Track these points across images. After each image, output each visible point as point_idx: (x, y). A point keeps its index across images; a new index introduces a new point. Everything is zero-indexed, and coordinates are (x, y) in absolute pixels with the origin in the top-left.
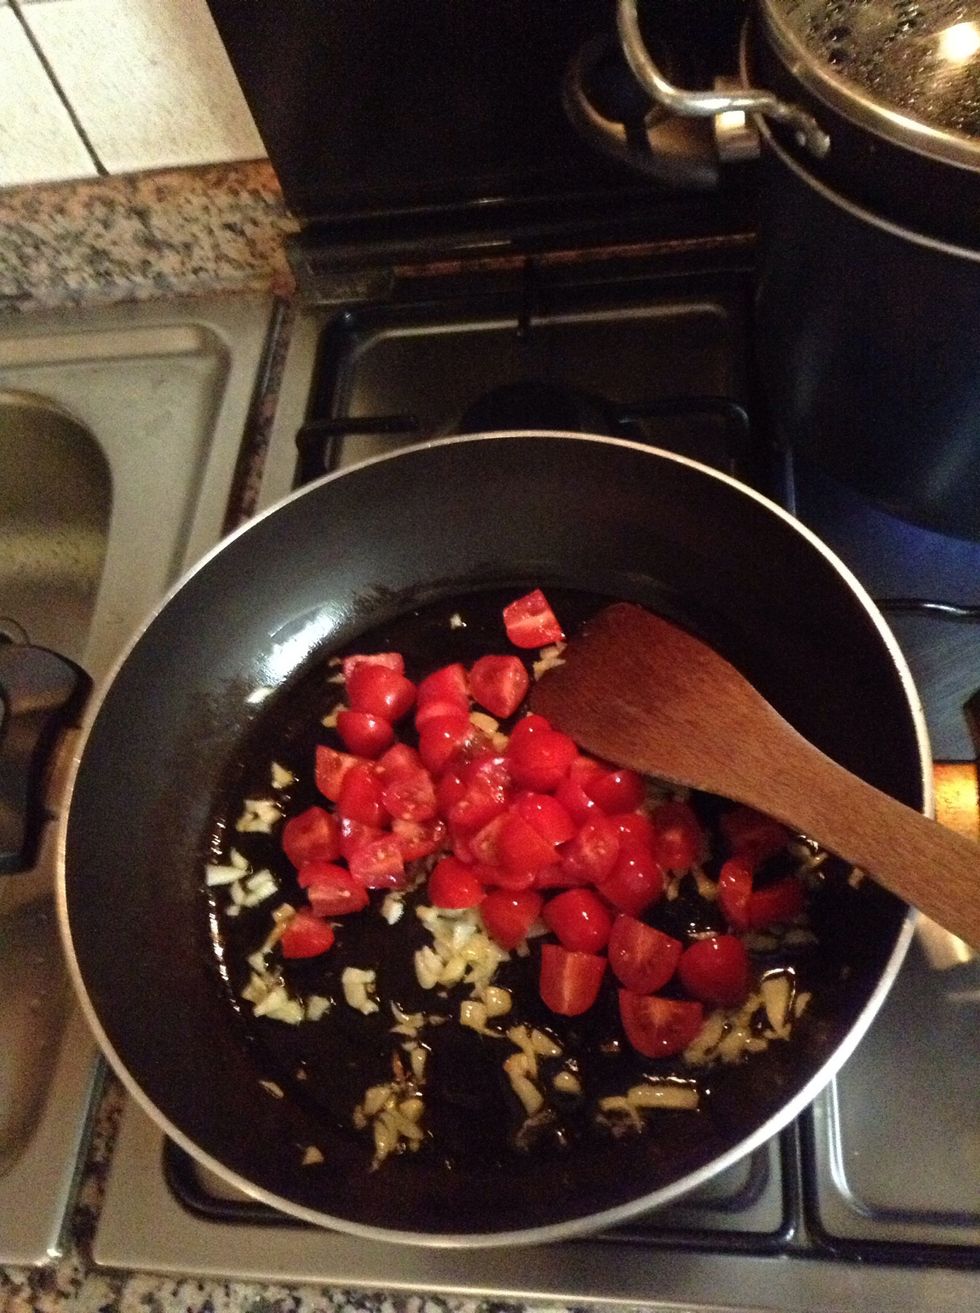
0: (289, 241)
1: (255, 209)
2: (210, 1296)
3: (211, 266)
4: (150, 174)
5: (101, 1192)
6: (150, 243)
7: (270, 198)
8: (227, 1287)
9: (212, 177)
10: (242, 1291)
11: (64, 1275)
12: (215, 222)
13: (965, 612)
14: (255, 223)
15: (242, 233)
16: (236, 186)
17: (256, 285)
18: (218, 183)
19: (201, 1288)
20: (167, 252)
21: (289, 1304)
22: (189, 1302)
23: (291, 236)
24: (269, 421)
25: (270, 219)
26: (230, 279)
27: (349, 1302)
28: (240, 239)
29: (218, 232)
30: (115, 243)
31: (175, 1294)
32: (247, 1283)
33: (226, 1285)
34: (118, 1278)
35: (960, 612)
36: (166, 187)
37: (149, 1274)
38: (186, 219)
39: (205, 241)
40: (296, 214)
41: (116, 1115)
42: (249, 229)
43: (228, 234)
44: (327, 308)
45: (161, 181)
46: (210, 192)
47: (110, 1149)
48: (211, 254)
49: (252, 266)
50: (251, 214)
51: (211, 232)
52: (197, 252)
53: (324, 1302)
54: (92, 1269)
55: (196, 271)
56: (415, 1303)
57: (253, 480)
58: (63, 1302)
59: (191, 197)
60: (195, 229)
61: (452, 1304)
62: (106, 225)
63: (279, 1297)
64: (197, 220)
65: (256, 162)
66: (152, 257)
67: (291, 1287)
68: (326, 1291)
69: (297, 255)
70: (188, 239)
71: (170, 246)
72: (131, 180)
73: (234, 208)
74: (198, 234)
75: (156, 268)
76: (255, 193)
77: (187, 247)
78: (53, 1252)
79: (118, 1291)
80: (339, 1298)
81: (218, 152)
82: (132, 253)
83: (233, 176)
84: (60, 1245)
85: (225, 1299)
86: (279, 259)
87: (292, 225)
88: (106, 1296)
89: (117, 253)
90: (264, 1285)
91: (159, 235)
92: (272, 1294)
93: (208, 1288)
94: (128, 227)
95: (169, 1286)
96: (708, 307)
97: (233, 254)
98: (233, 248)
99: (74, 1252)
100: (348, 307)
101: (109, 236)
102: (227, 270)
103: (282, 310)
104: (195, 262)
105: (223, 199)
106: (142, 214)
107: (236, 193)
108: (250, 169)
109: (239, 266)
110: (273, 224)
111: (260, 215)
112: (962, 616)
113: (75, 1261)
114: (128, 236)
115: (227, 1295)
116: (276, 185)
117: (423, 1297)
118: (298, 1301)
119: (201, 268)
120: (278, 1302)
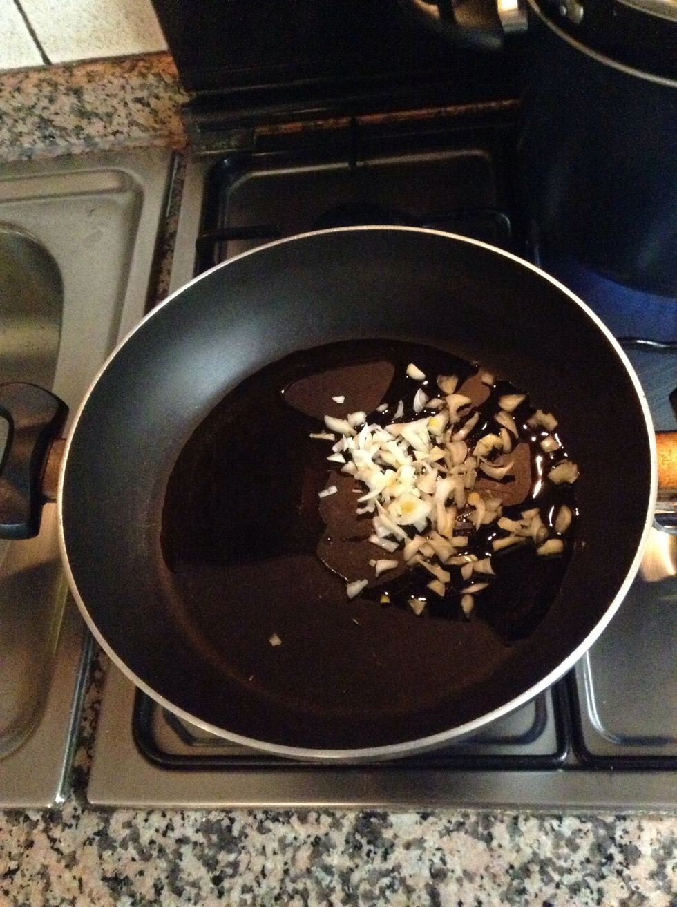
0: (181, 110)
1: (157, 87)
2: (171, 820)
3: (125, 130)
4: (83, 63)
5: (90, 757)
6: (82, 113)
7: (169, 80)
8: (182, 814)
9: (127, 65)
10: (193, 816)
11: (67, 812)
12: (129, 97)
14: (157, 97)
15: (148, 105)
16: (144, 71)
17: (157, 142)
18: (132, 69)
19: (164, 815)
20: (94, 120)
21: (226, 822)
22: (156, 825)
23: (184, 105)
25: (169, 94)
26: (140, 138)
27: (267, 818)
28: (147, 110)
29: (131, 105)
30: (57, 114)
31: (146, 820)
32: (196, 810)
33: (182, 812)
34: (106, 812)
35: (662, 346)
36: (93, 71)
37: (128, 808)
38: (107, 95)
39: (122, 112)
40: (187, 90)
41: (96, 705)
42: (153, 101)
43: (139, 106)
44: (212, 156)
45: (90, 68)
46: (126, 75)
47: (94, 729)
48: (126, 121)
49: (155, 129)
50: (156, 91)
51: (126, 104)
52: (116, 120)
53: (250, 819)
54: (86, 807)
55: (114, 134)
56: (313, 816)
57: (164, 276)
58: (67, 830)
59: (111, 78)
60: (115, 102)
61: (338, 815)
62: (51, 101)
63: (218, 818)
64: (115, 96)
65: (160, 54)
66: (84, 123)
67: (228, 811)
68: (251, 812)
69: (189, 119)
70: (110, 110)
71: (97, 115)
72: (68, 68)
73: (142, 87)
74: (117, 106)
75: (86, 132)
76: (157, 75)
77: (109, 115)
78: (59, 799)
79: (107, 821)
80: (260, 816)
81: (130, 47)
82: (70, 122)
83: (141, 64)
84: (63, 793)
85: (182, 822)
86: (175, 124)
87: (183, 98)
88: (98, 825)
89: (58, 121)
90: (209, 811)
91: (88, 107)
92: (214, 817)
93: (169, 815)
94: (66, 102)
95: (142, 816)
96: (477, 152)
97: (141, 121)
98: (142, 116)
99: (73, 797)
100: (228, 156)
101: (53, 108)
102: (136, 132)
103: (177, 160)
104: (114, 127)
105: (135, 81)
106: (78, 92)
107: (144, 76)
108: (154, 59)
109: (145, 129)
110: (170, 98)
111: (161, 91)
112: (665, 349)
113: (74, 803)
114: (67, 109)
115: (183, 819)
116: (174, 69)
117: (319, 811)
118: (232, 820)
119: (118, 131)
120: (219, 821)
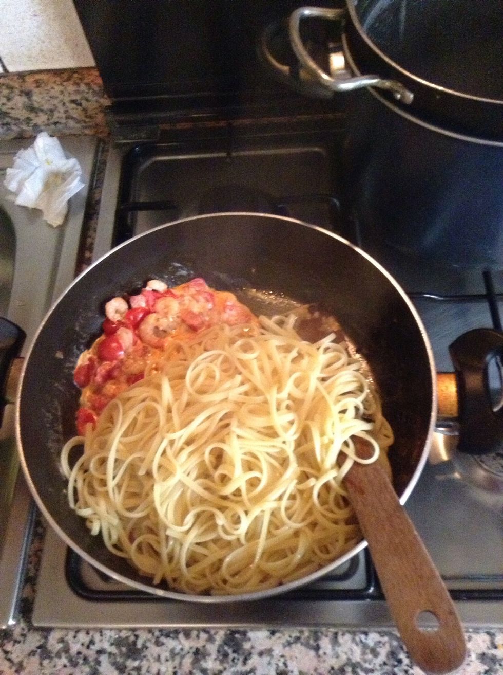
0: (105, 110)
1: (88, 93)
2: (92, 636)
3: (63, 121)
4: (32, 73)
5: (34, 591)
6: (32, 109)
7: (97, 89)
8: (101, 632)
9: (65, 76)
10: (108, 634)
11: (17, 633)
12: (67, 99)
13: (442, 299)
14: (87, 100)
15: (80, 105)
16: (78, 81)
17: (87, 131)
18: (69, 79)
19: (88, 633)
20: (40, 114)
21: (132, 638)
22: (82, 641)
23: (108, 107)
24: (98, 202)
25: (95, 98)
26: (72, 128)
27: (162, 635)
28: (80, 108)
29: (67, 104)
30: (12, 108)
31: (75, 637)
32: (111, 629)
33: (101, 631)
34: (46, 631)
36: (40, 80)
37: (62, 629)
38: (51, 97)
39: (62, 109)
40: (109, 97)
41: (39, 553)
42: (84, 103)
43: (74, 106)
44: (125, 144)
45: (37, 77)
46: (65, 84)
47: (37, 570)
48: (64, 116)
49: (85, 122)
50: (87, 96)
51: (64, 104)
52: (56, 114)
53: (150, 636)
54: (31, 628)
55: (55, 123)
56: (194, 633)
57: (91, 233)
58: (17, 645)
59: (53, 85)
60: (56, 102)
61: (212, 632)
62: (9, 99)
63: (127, 635)
64: (57, 98)
65: (88, 69)
66: (32, 116)
67: (133, 630)
68: (150, 631)
69: (110, 118)
70: (52, 107)
71: (42, 110)
72: (21, 76)
73: (77, 92)
74: (58, 105)
75: (34, 122)
76: (88, 85)
77: (52, 111)
78: (11, 622)
79: (46, 638)
80: (157, 633)
81: (67, 62)
82: (22, 114)
83: (76, 75)
84: (14, 618)
85: (100, 638)
86: (100, 118)
87: (106, 102)
88: (39, 641)
89: (14, 113)
90: (120, 630)
91: (36, 105)
92: (124, 634)
93: (91, 633)
94: (19, 100)
95: (72, 634)
96: (316, 149)
97: (75, 116)
98: (76, 112)
99: (22, 620)
100: (137, 145)
101: (10, 104)
102: (71, 123)
103: (102, 145)
104: (55, 119)
105: (71, 88)
106: (28, 94)
107: (78, 84)
108: (85, 72)
109: (78, 122)
110: (97, 101)
111: (90, 96)
112: (442, 300)
113: (22, 625)
114: (20, 105)
115: (101, 636)
116: (100, 81)
117: (198, 630)
118: (137, 637)
119: (57, 122)
120: (127, 638)
